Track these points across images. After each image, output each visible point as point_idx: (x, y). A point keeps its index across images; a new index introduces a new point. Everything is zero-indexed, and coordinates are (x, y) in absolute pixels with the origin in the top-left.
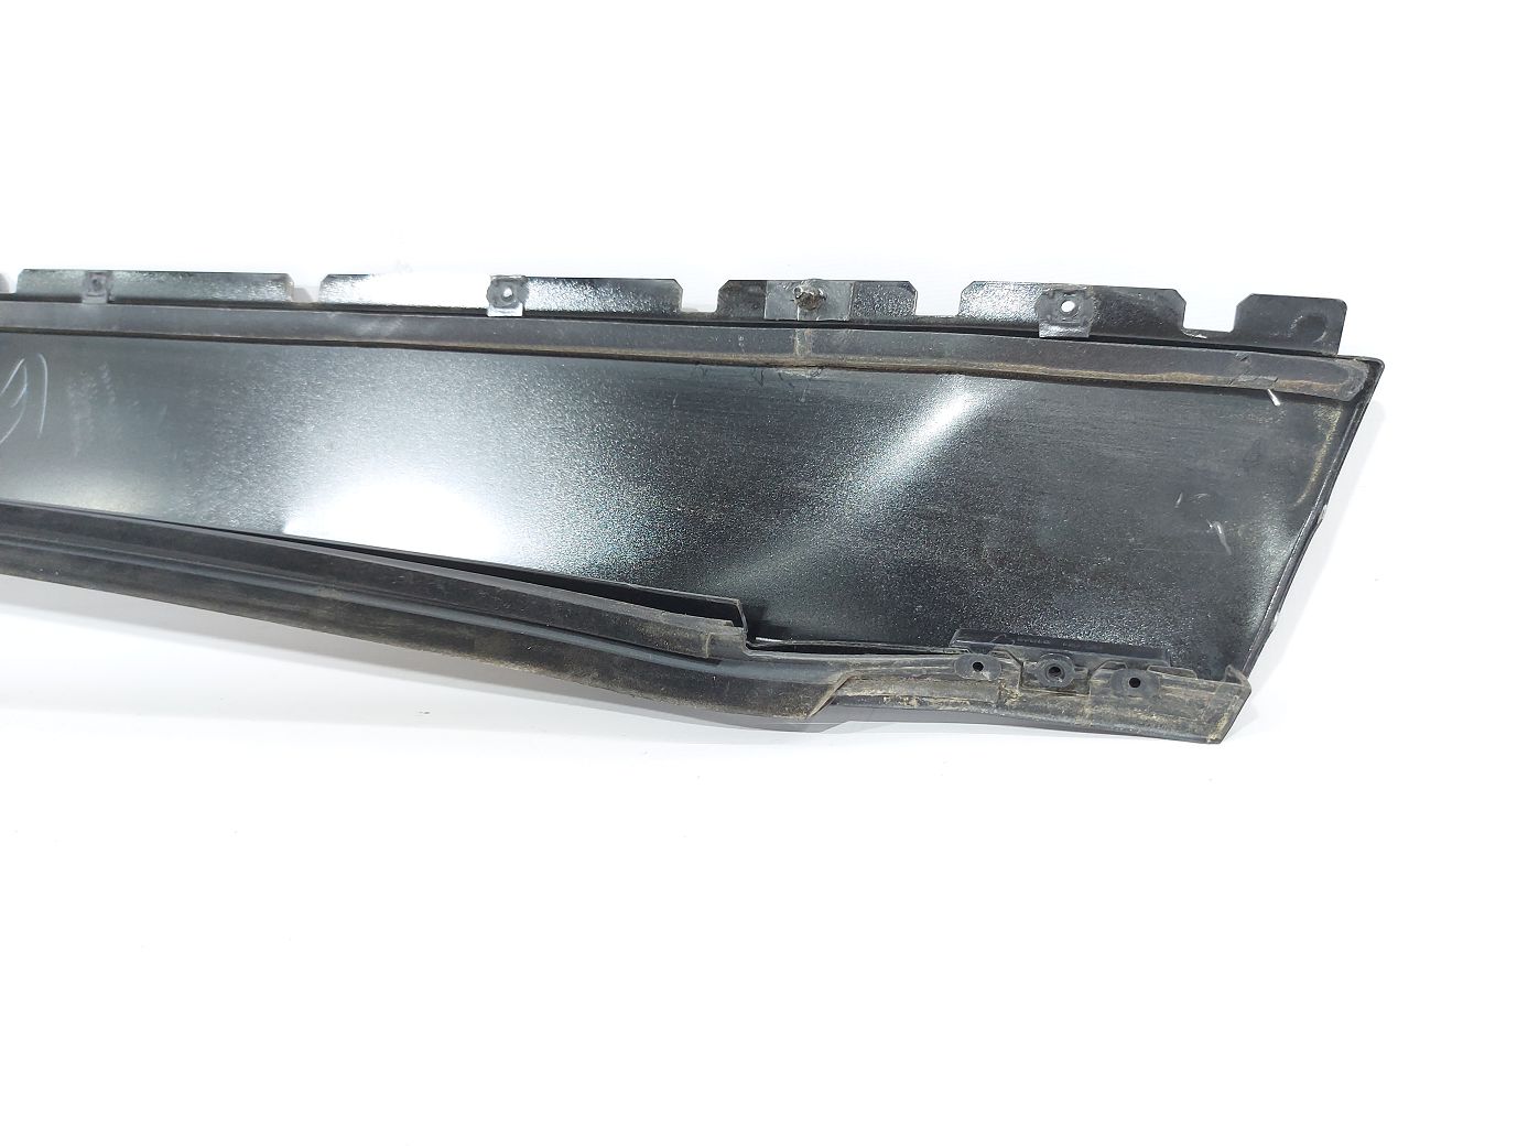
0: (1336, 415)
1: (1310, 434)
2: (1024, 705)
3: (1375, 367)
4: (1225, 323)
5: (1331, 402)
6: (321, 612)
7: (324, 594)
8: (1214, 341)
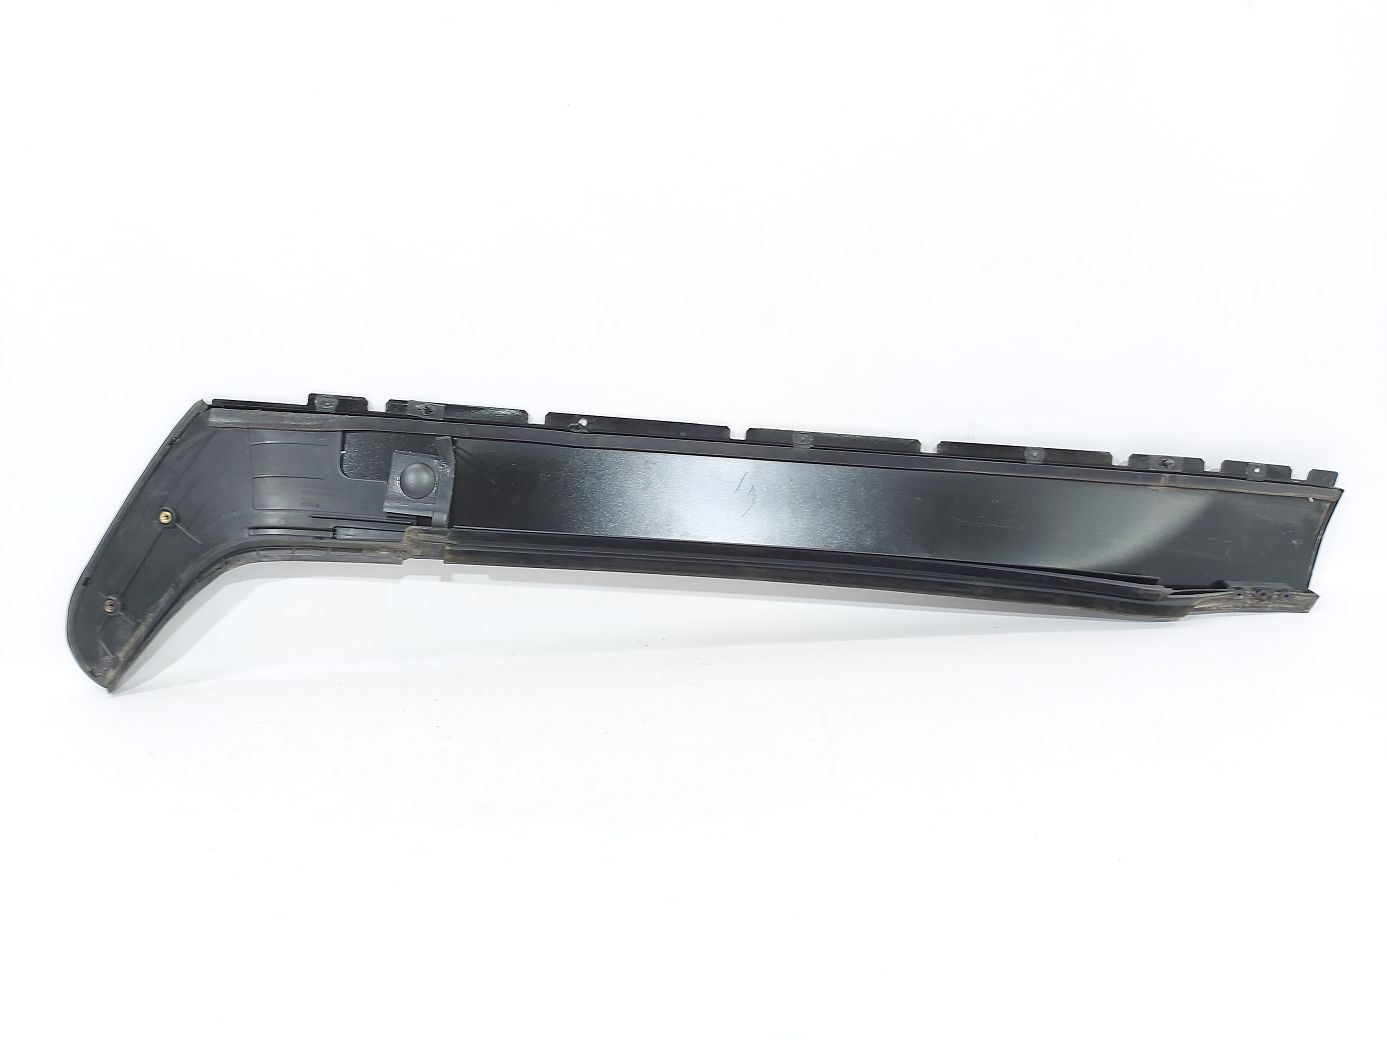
0: (1328, 505)
1: (1320, 511)
2: (1252, 606)
3: (1342, 491)
4: (1304, 477)
5: (1327, 501)
6: (979, 591)
7: (978, 584)
8: (1300, 483)
